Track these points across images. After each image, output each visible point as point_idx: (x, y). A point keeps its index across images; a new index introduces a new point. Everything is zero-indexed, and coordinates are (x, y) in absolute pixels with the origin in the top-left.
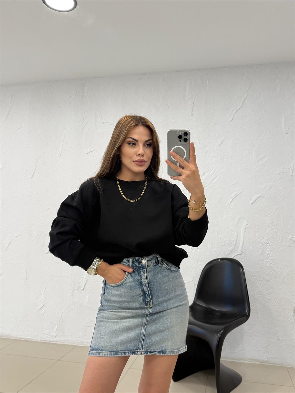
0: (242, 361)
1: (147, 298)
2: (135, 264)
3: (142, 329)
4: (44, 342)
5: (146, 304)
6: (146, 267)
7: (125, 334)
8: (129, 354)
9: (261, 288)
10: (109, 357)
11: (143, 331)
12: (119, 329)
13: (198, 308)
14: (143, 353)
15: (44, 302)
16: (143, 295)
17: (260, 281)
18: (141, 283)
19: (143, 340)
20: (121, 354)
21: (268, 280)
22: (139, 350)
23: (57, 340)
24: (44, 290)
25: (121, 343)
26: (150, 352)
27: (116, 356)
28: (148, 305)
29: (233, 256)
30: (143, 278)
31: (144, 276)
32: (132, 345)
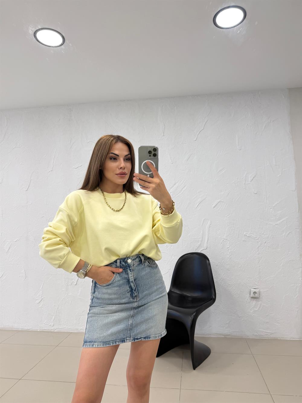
0: (210, 336)
1: (134, 293)
2: (122, 264)
3: (130, 320)
4: (44, 331)
5: (134, 299)
6: (132, 265)
7: (115, 326)
8: (119, 342)
9: (223, 275)
10: (102, 347)
11: (130, 322)
12: (110, 321)
13: (173, 294)
14: (131, 340)
15: (42, 297)
16: (130, 291)
17: (222, 270)
18: (128, 281)
19: (131, 329)
20: (113, 344)
21: (228, 269)
22: (127, 339)
23: (54, 328)
24: (42, 287)
25: (112, 334)
26: (137, 339)
27: (108, 345)
28: (135, 299)
29: (200, 251)
30: (130, 275)
31: (131, 274)
32: (122, 335)
